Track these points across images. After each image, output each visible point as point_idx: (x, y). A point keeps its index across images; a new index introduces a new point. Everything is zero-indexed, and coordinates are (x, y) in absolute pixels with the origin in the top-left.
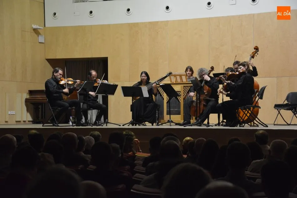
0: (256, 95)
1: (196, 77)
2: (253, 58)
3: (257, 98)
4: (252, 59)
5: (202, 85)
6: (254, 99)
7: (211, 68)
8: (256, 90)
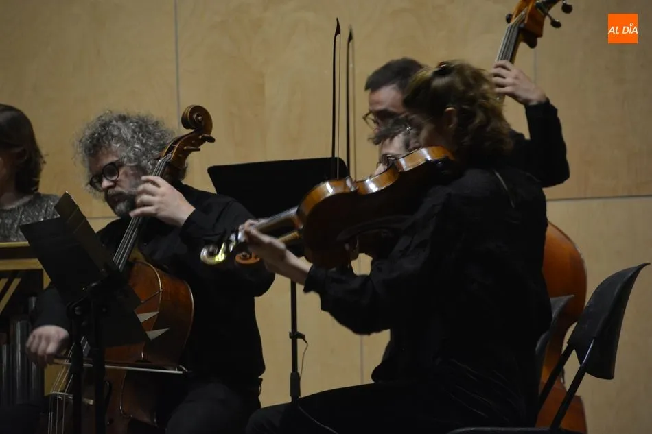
0: (565, 345)
1: (66, 197)
2: (532, 44)
3: (572, 366)
4: (523, 46)
5: (120, 258)
6: (545, 376)
7: (186, 122)
8: (558, 303)
